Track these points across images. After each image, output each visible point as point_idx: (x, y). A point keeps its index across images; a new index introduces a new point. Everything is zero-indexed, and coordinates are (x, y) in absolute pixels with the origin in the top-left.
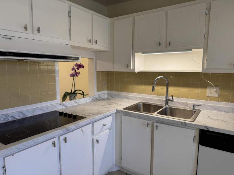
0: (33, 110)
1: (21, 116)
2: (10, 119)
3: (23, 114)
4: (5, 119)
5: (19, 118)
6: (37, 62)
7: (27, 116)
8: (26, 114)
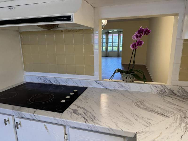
0: (66, 80)
1: (55, 82)
2: (48, 82)
3: (58, 81)
4: (44, 81)
5: (54, 84)
6: (72, 30)
7: (61, 84)
8: (60, 81)
